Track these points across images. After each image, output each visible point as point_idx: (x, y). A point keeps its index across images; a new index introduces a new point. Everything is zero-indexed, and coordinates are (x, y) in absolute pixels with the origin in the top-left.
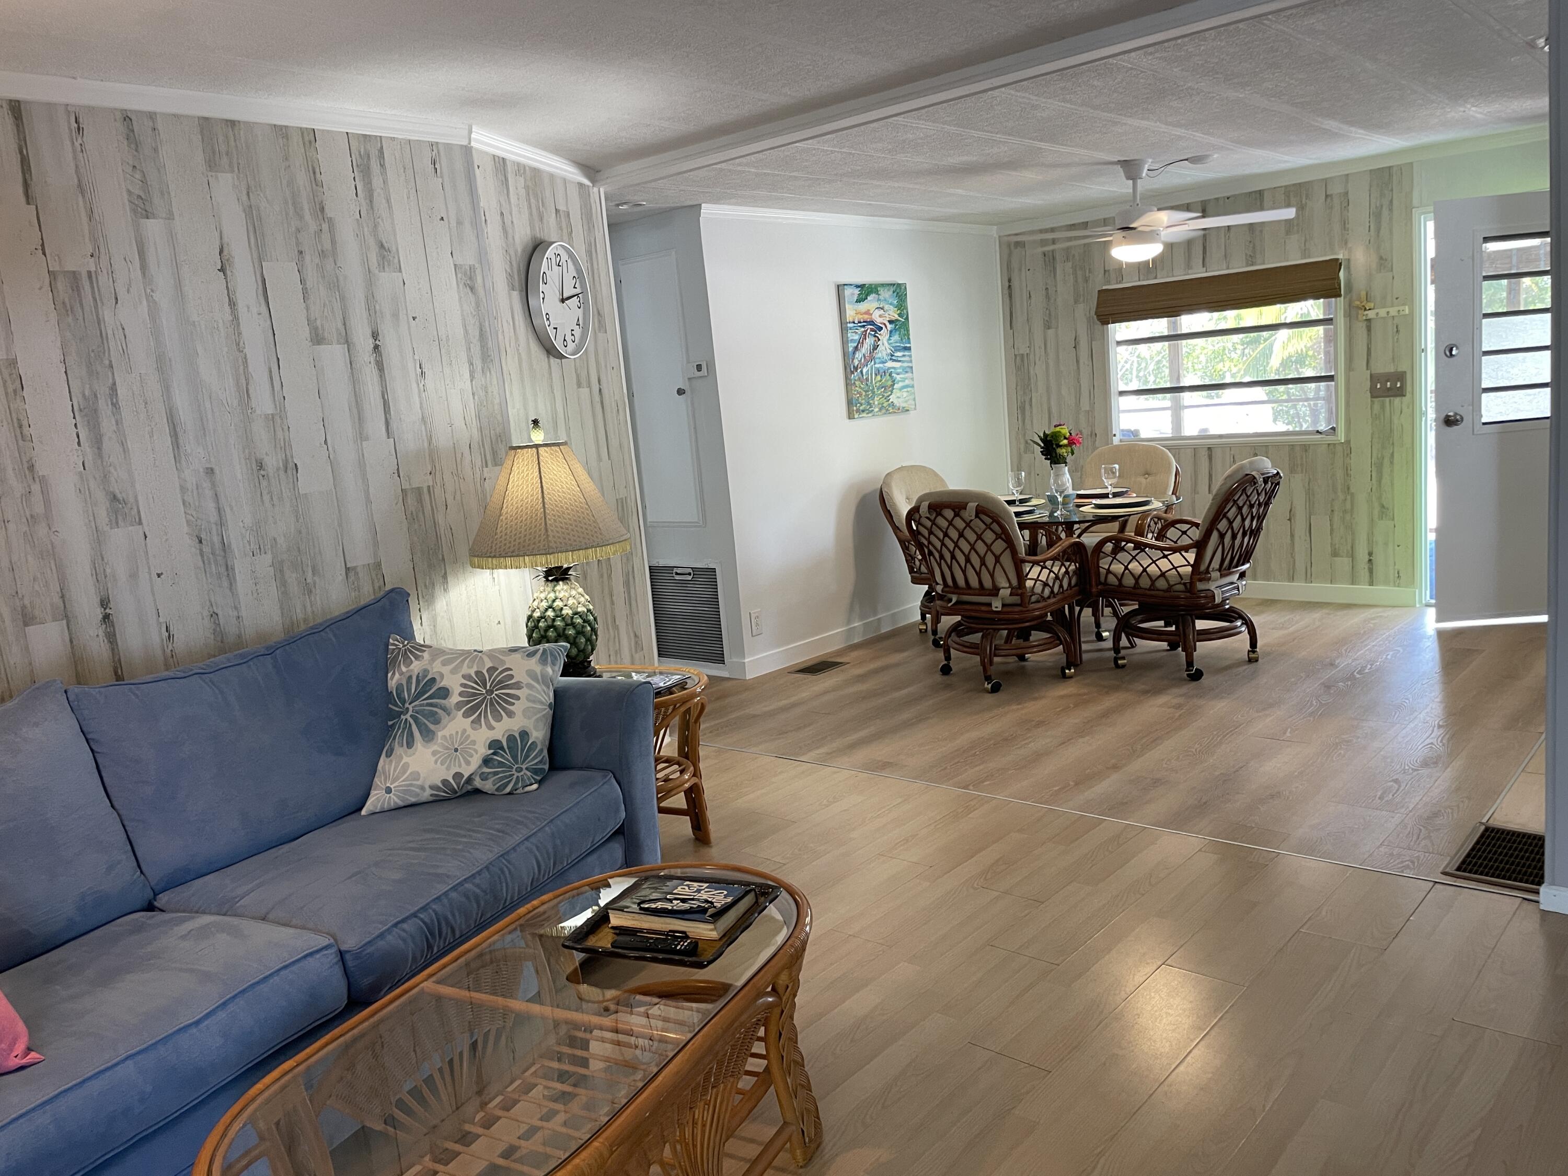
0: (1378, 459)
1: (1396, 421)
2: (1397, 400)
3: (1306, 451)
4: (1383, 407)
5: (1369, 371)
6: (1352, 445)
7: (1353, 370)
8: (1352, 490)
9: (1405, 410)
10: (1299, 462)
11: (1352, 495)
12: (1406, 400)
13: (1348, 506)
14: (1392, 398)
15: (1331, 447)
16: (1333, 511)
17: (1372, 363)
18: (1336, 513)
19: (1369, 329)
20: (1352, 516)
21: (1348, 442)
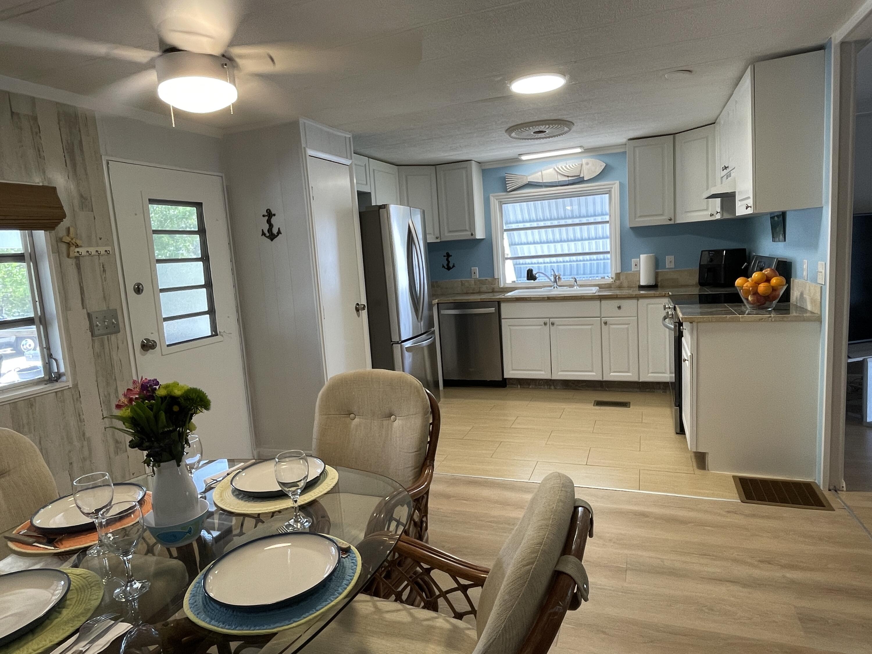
0: (105, 397)
1: (115, 357)
2: (113, 337)
3: (32, 405)
4: (102, 345)
5: (85, 310)
6: (81, 389)
7: (70, 310)
8: (87, 435)
9: (120, 345)
10: (25, 421)
11: (89, 440)
12: (119, 335)
13: (86, 453)
14: (109, 335)
15: (59, 394)
16: (71, 464)
17: (87, 301)
18: (75, 465)
19: (78, 267)
20: (91, 461)
21: (76, 386)
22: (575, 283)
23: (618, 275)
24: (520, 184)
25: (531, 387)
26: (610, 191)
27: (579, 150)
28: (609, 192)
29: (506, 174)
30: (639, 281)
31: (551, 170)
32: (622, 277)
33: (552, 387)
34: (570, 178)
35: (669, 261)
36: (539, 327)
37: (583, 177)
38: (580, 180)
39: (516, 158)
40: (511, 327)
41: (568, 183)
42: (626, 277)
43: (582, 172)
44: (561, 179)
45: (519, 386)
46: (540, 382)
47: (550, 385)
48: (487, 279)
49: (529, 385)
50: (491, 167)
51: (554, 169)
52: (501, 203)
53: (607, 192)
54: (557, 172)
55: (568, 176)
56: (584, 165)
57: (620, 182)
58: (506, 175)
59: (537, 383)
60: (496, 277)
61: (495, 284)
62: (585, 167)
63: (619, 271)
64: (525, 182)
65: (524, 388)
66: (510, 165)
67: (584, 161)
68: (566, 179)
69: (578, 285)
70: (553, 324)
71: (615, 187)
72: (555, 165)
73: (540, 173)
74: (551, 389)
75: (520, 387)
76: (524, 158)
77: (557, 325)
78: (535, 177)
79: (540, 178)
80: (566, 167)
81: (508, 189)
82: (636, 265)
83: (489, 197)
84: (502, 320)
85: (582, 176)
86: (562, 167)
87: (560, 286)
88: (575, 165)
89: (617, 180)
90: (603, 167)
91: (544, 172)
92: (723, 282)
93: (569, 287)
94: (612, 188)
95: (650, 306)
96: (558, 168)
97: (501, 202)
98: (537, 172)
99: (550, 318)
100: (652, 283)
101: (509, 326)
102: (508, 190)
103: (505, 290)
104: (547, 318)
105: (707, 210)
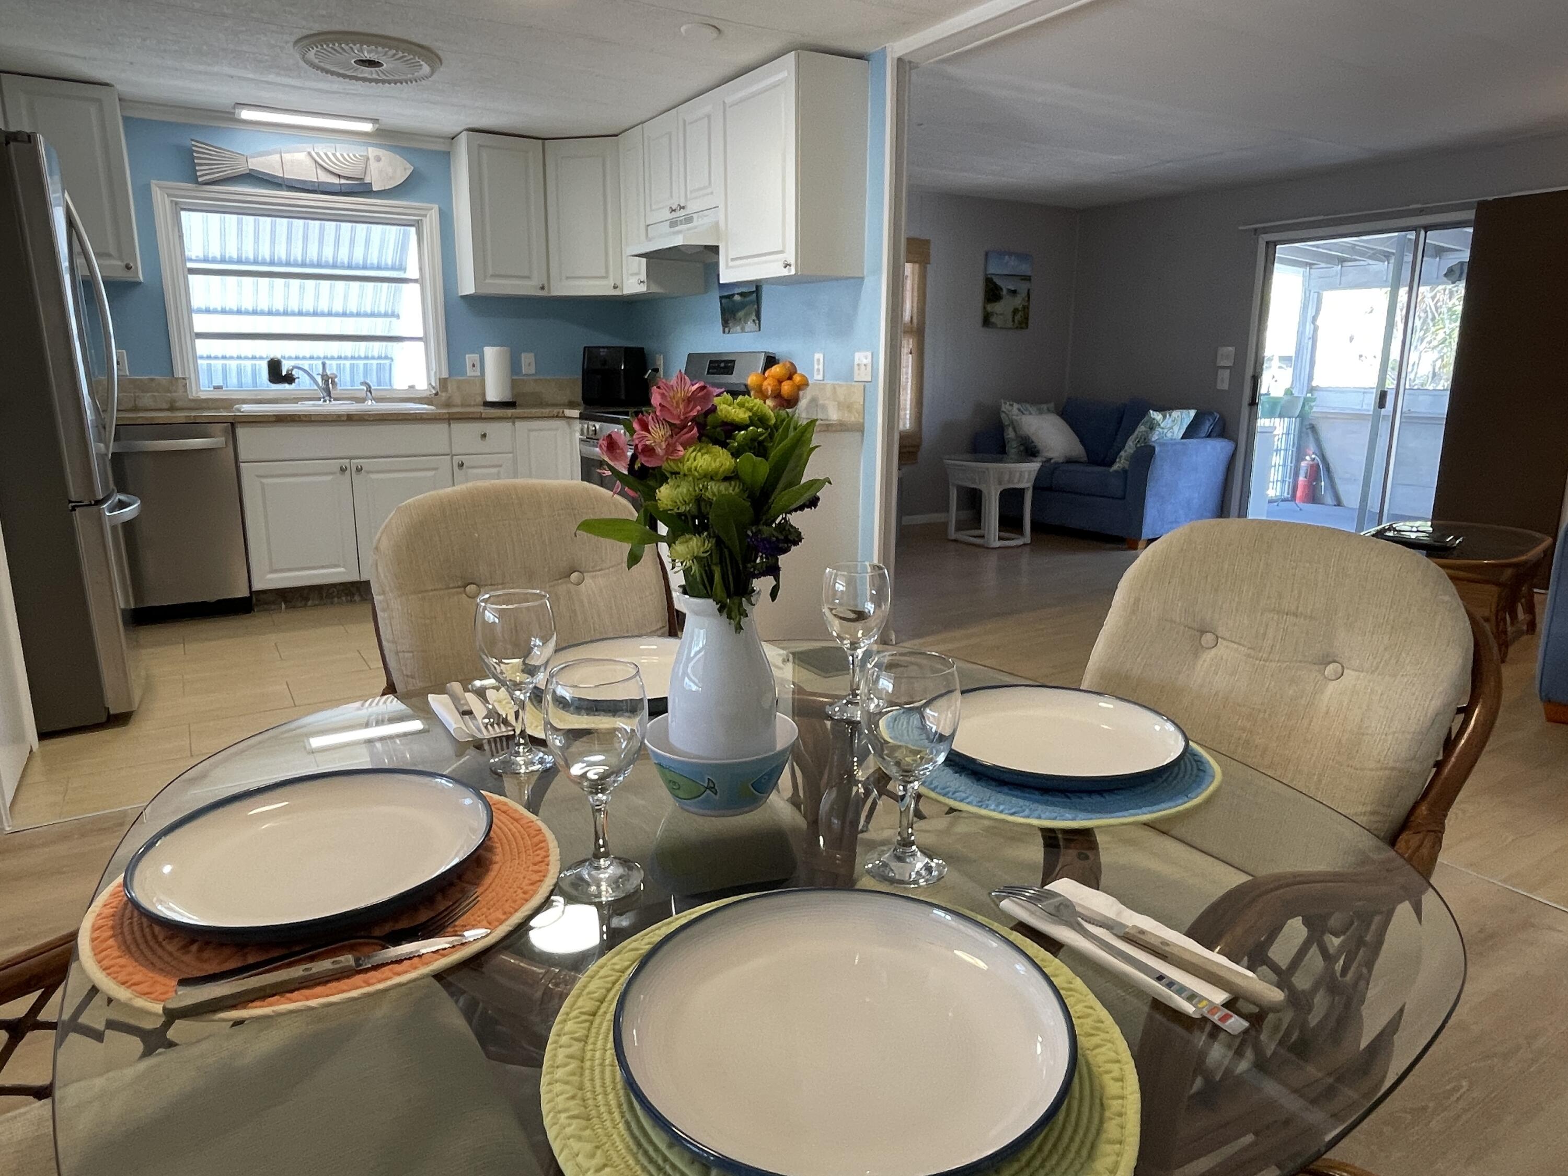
22: (369, 393)
23: (443, 382)
24: (229, 172)
25: (310, 603)
26: (418, 221)
27: (368, 127)
28: (417, 225)
29: (192, 140)
30: (484, 395)
31: (301, 156)
32: (451, 387)
33: (357, 598)
34: (343, 181)
35: (528, 362)
36: (330, 478)
37: (371, 184)
38: (361, 189)
39: (228, 113)
40: (264, 480)
41: (338, 189)
42: (458, 388)
43: (368, 172)
44: (325, 178)
45: (283, 605)
46: (331, 591)
47: (353, 595)
48: (152, 380)
49: (307, 599)
50: (146, 116)
51: (309, 154)
52: (178, 208)
53: (413, 223)
54: (316, 162)
55: (339, 176)
56: (372, 161)
57: (440, 210)
58: (193, 143)
59: (324, 595)
60: (179, 373)
61: (175, 392)
62: (373, 164)
63: (445, 375)
64: (242, 169)
65: (294, 607)
66: (205, 123)
67: (372, 152)
68: (336, 181)
69: (373, 399)
70: (359, 470)
71: (431, 216)
72: (311, 145)
73: (277, 157)
74: (355, 601)
75: (286, 608)
76: (246, 114)
77: (368, 472)
78: (267, 164)
79: (278, 167)
80: (334, 155)
81: (200, 176)
82: (474, 366)
83: (148, 188)
84: (242, 465)
85: (367, 180)
86: (326, 154)
87: (335, 399)
88: (354, 156)
89: (435, 202)
90: (409, 173)
91: (287, 157)
92: (623, 397)
93: (356, 402)
94: (425, 216)
95: (533, 434)
96: (318, 154)
97: (176, 203)
98: (269, 153)
99: (351, 458)
100: (507, 397)
101: (258, 476)
102: (200, 179)
103: (204, 405)
104: (347, 459)
105: (606, 277)
